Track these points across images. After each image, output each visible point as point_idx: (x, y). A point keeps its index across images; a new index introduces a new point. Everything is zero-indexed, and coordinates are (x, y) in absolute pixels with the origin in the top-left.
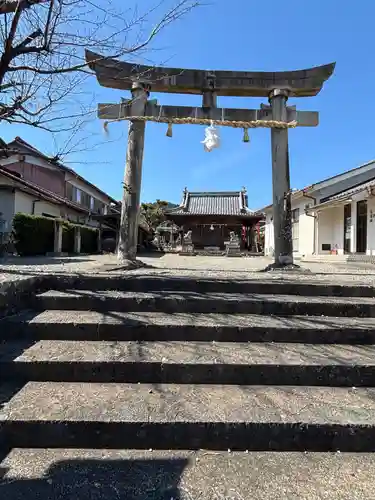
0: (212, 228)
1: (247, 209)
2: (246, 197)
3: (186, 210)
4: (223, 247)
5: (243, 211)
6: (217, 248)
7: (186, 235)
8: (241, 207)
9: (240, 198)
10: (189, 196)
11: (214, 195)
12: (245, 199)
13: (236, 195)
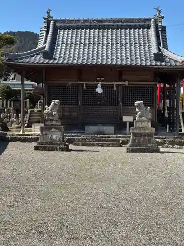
0: (99, 90)
1: (165, 52)
2: (164, 29)
3: (49, 54)
4: (121, 127)
5: (159, 57)
6: (110, 129)
7: (48, 109)
8: (154, 50)
9: (152, 31)
10: (56, 27)
11: (101, 25)
12: (161, 33)
13: (143, 25)
